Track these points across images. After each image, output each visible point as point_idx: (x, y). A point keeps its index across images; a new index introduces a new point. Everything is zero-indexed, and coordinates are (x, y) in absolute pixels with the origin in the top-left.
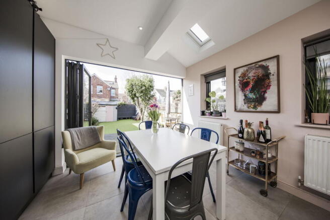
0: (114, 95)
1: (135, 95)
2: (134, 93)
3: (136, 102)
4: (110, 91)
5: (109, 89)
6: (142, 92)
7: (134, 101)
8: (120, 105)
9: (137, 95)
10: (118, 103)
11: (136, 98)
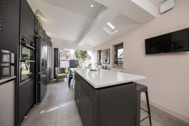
0: (68, 55)
1: (78, 56)
2: (77, 55)
3: (79, 59)
4: (66, 53)
5: (66, 52)
6: (81, 54)
7: (78, 58)
8: (71, 60)
9: (79, 56)
10: (70, 59)
11: (78, 57)
